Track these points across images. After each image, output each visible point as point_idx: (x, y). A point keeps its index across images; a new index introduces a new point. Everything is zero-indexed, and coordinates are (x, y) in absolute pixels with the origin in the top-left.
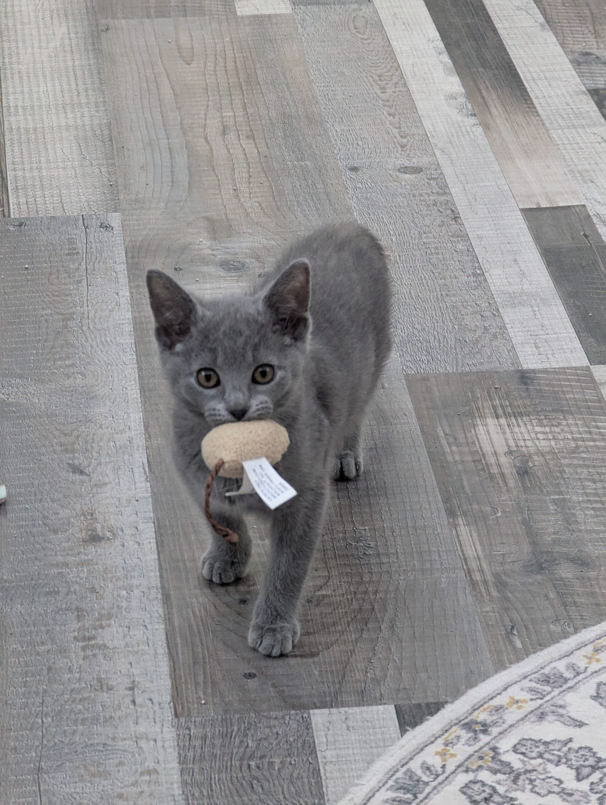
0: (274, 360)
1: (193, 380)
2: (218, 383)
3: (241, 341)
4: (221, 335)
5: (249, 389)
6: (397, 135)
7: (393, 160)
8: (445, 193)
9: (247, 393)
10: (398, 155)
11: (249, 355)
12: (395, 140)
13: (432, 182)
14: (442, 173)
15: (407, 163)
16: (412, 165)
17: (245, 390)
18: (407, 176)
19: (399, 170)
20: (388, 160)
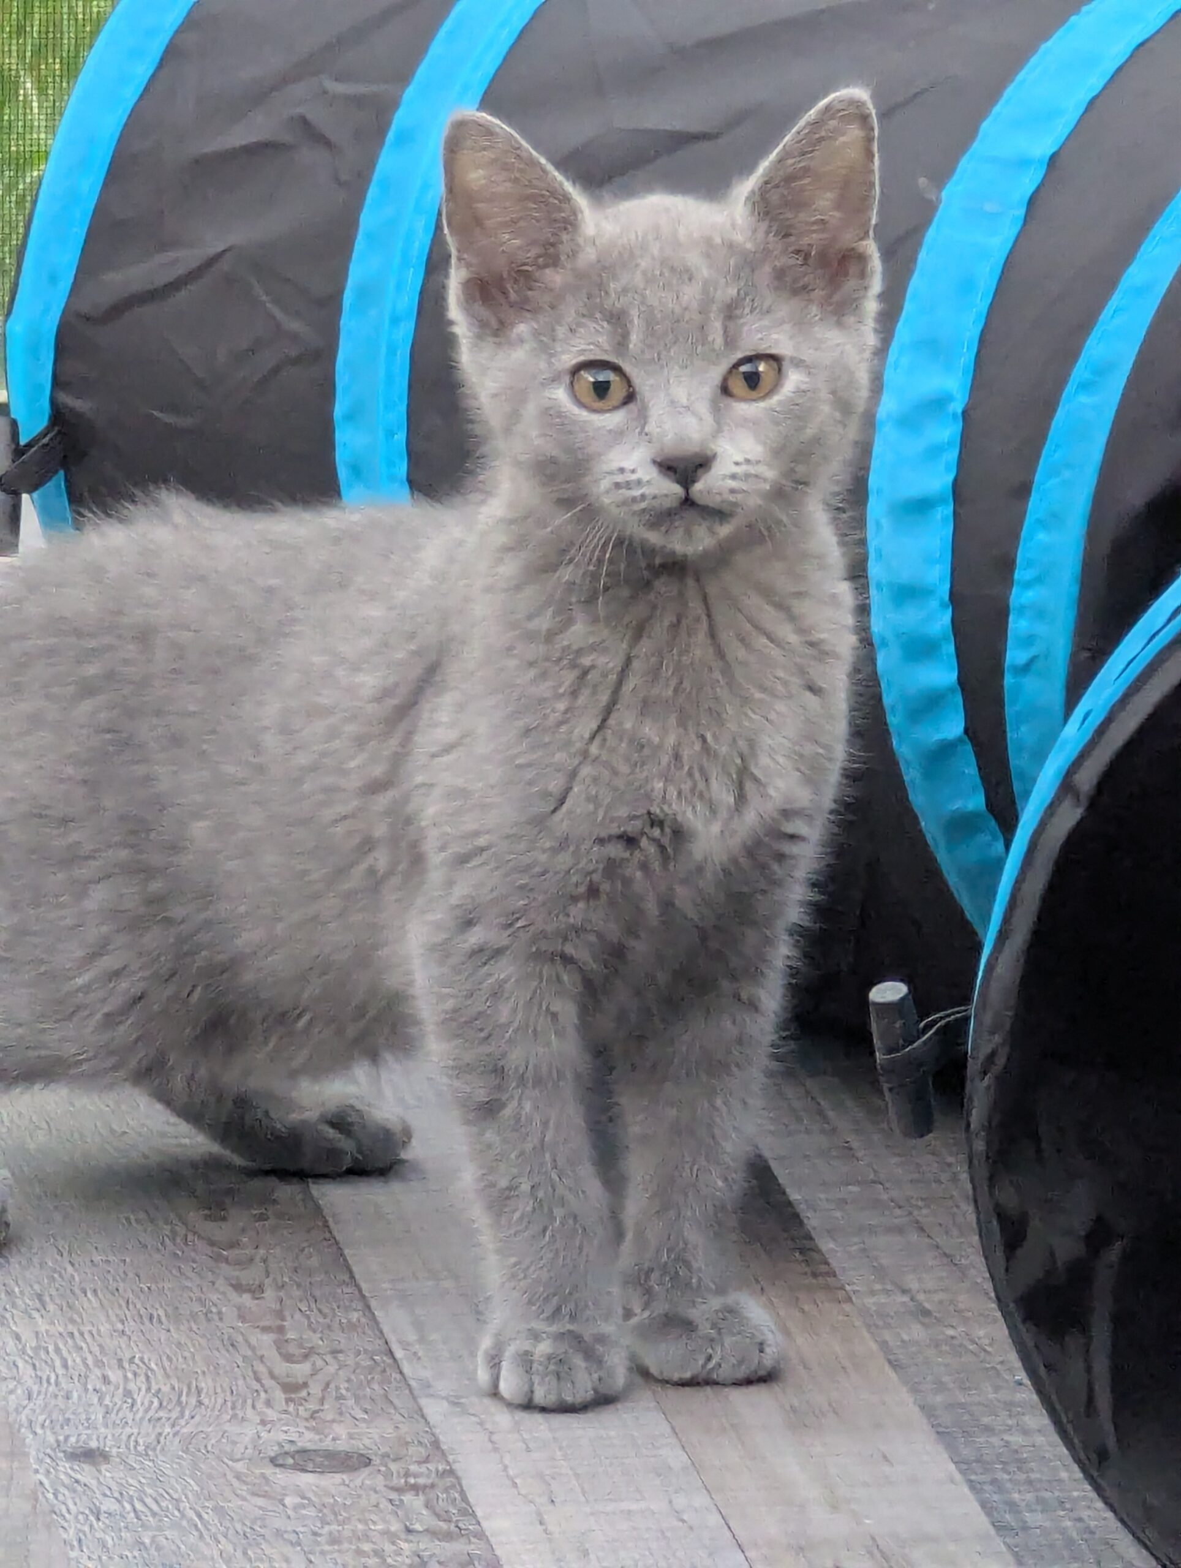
0: (781, 342)
1: (560, 394)
2: (630, 398)
3: (691, 294)
4: (638, 280)
5: (716, 410)
6: (272, 1354)
7: (250, 1431)
8: (460, 1533)
9: (709, 419)
10: (272, 1414)
11: (716, 328)
12: (261, 1369)
13: (408, 1498)
14: (451, 1472)
15: (308, 1440)
16: (328, 1444)
17: (703, 408)
18: (306, 1480)
19: (273, 1460)
20: (232, 1429)
